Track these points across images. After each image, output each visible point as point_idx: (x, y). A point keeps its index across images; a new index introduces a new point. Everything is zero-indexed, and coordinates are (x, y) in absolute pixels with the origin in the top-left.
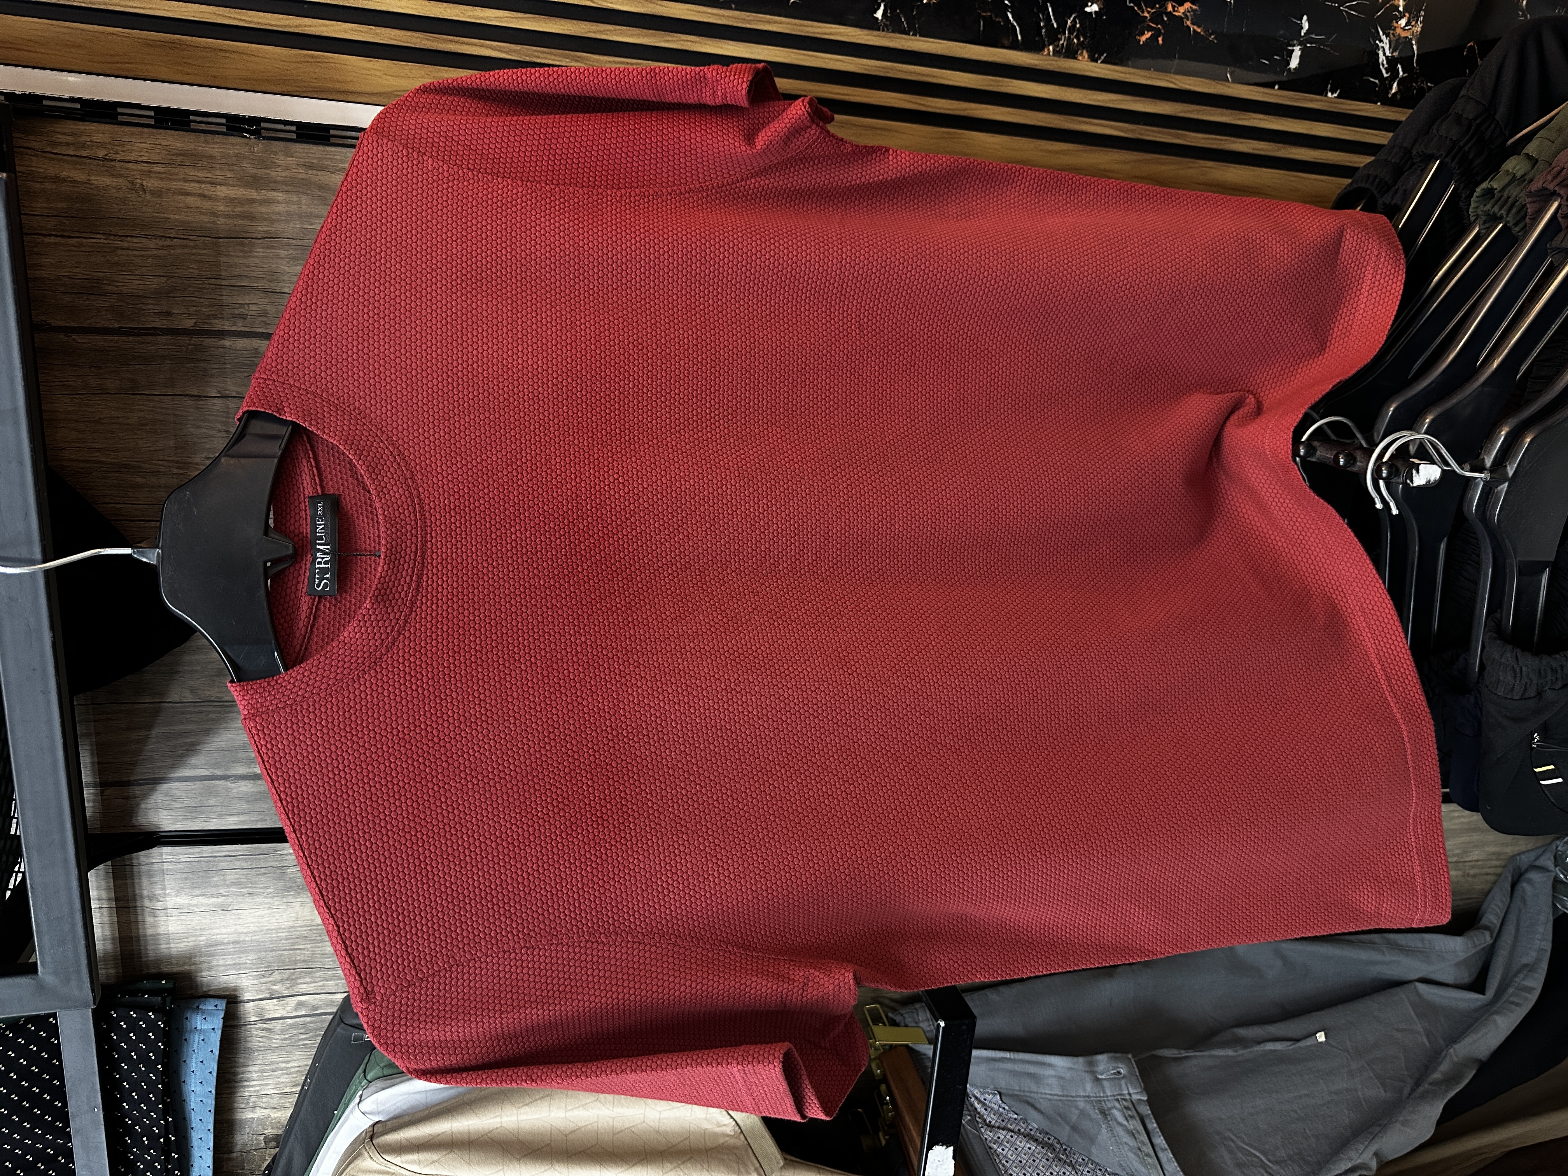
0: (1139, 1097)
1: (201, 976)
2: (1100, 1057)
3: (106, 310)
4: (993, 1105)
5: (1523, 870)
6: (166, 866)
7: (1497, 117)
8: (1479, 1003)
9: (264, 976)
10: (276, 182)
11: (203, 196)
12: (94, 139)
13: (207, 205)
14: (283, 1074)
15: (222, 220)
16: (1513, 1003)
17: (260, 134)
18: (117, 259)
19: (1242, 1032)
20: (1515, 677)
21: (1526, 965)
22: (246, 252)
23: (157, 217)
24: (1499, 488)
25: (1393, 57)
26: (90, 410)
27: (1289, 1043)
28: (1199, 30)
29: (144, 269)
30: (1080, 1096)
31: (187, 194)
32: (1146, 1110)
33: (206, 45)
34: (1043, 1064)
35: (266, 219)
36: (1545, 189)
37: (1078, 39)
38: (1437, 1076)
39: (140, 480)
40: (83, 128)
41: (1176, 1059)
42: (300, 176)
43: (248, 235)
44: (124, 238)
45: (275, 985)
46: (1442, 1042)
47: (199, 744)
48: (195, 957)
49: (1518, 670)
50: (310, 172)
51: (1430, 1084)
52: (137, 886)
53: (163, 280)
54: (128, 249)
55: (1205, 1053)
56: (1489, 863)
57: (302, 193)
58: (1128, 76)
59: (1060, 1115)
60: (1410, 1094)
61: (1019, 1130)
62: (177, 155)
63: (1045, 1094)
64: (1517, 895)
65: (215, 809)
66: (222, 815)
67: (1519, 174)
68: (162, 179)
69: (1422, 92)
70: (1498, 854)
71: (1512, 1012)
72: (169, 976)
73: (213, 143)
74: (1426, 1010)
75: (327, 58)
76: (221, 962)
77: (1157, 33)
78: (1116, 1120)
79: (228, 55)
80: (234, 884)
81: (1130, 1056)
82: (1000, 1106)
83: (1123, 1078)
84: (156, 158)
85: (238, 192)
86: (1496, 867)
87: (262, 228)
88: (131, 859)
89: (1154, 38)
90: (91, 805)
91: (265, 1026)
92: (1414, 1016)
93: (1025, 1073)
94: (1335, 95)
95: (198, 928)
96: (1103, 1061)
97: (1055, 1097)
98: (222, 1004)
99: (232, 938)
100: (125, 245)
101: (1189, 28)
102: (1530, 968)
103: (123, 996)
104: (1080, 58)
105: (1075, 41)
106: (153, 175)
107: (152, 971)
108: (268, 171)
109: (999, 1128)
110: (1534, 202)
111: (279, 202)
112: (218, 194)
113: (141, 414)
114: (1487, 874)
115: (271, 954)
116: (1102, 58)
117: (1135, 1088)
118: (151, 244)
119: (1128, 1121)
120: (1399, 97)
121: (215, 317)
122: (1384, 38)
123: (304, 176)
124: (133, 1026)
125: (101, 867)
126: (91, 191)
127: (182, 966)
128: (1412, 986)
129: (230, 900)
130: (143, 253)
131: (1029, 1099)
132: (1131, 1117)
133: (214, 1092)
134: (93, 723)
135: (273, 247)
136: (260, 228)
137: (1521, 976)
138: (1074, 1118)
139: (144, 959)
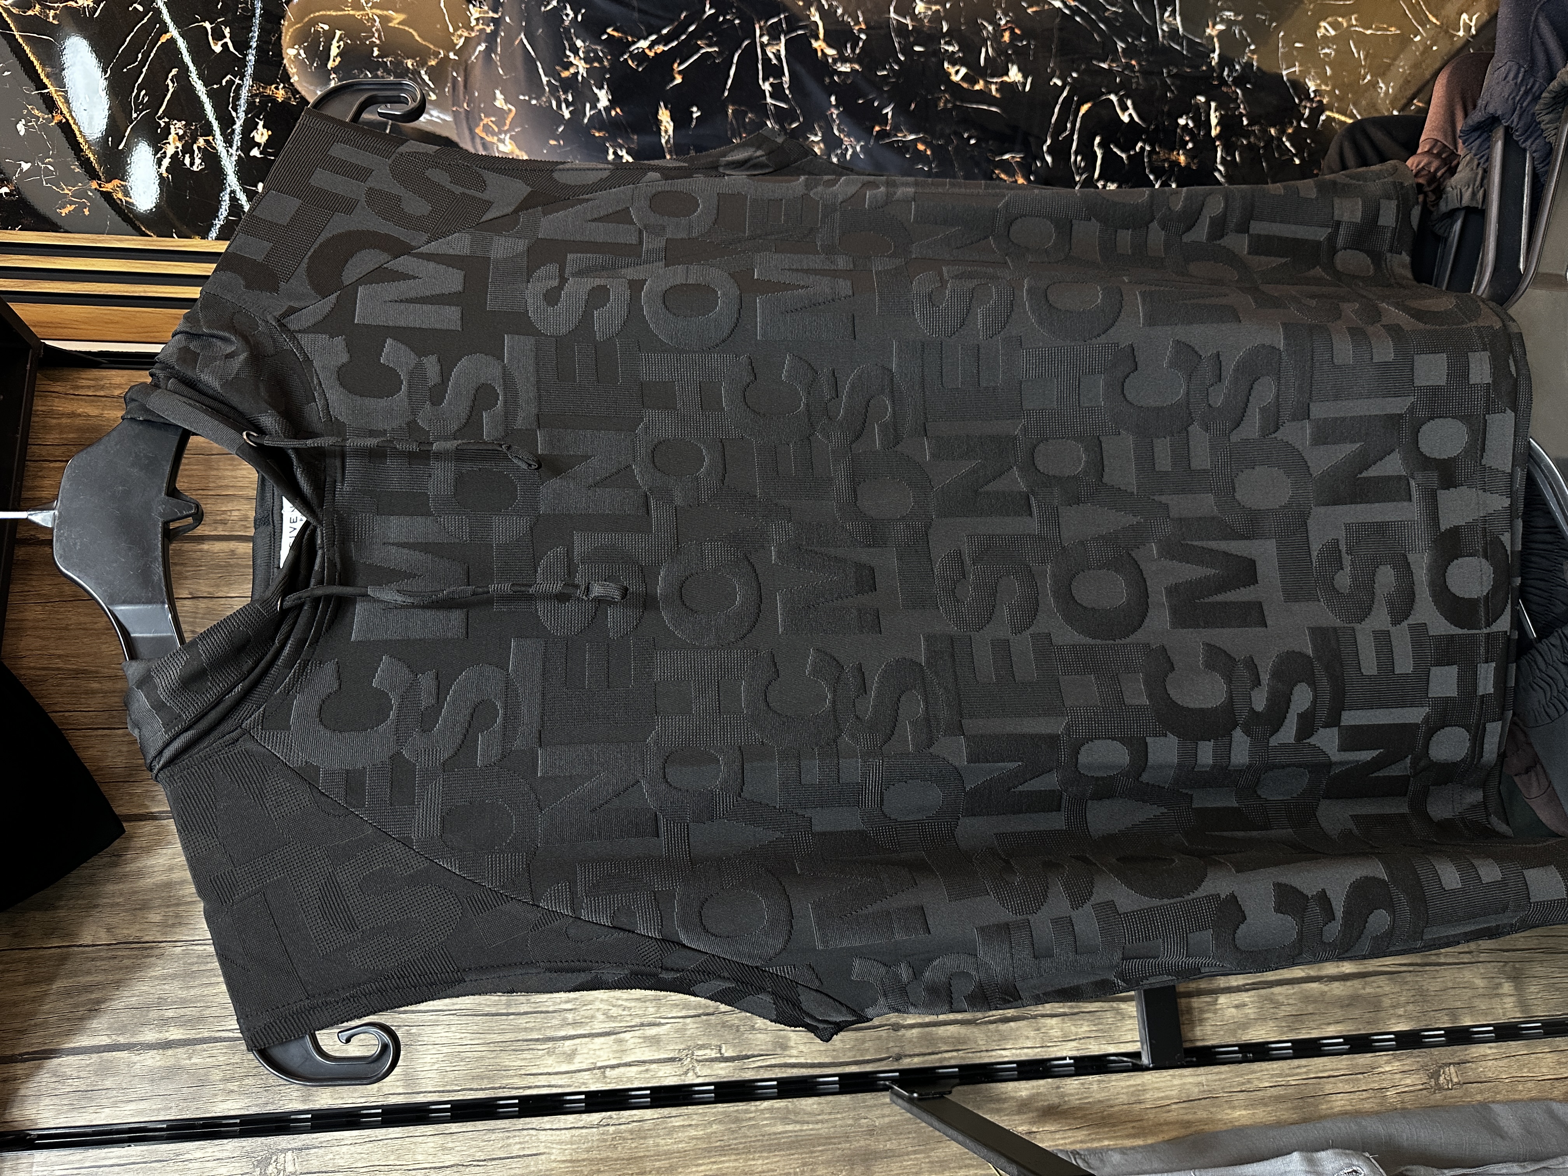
12: (113, 382)
26: (59, 617)
39: (95, 685)
47: (105, 1001)
65: (109, 1094)
126: (101, 423)
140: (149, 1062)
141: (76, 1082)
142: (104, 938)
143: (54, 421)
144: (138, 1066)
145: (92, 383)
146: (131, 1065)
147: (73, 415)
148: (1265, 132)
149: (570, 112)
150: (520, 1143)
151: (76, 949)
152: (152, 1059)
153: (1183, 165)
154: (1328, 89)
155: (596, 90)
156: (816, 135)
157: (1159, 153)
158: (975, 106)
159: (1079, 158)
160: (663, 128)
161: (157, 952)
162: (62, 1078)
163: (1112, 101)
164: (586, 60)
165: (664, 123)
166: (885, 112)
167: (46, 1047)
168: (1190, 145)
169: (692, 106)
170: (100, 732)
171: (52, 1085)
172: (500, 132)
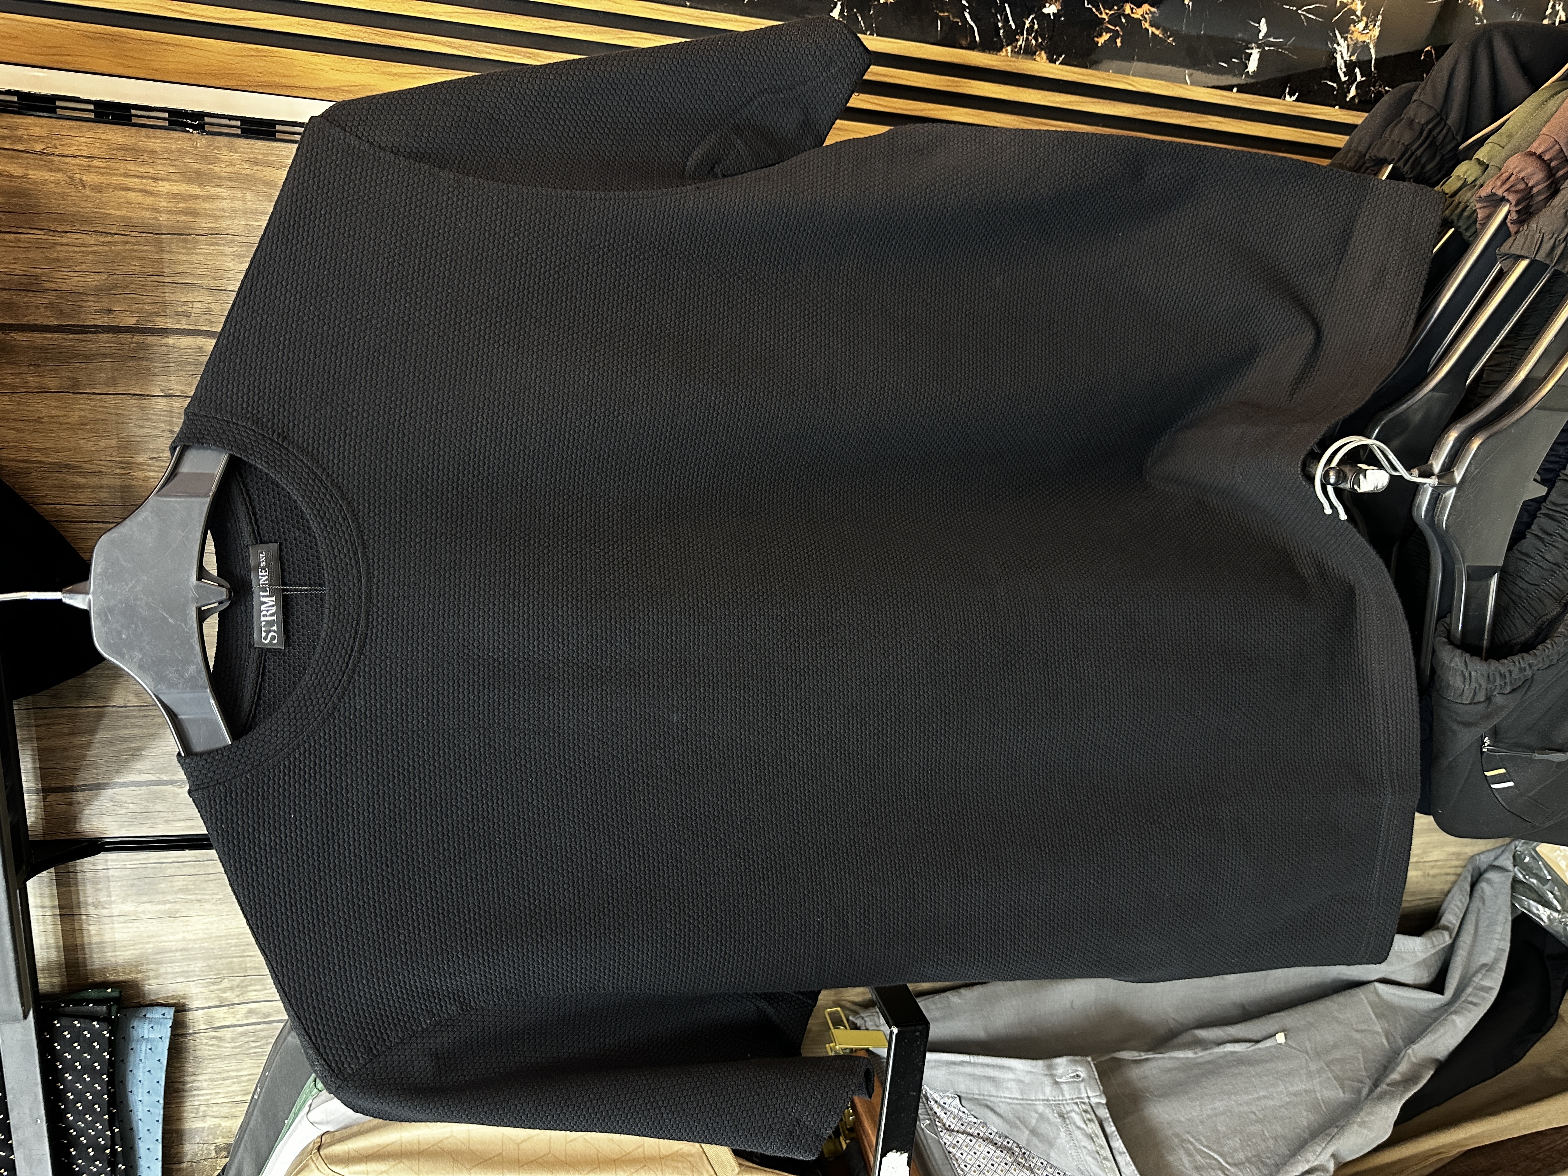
0: (1097, 1100)
1: (149, 985)
2: (1059, 1060)
3: (45, 307)
4: (952, 1109)
5: (1482, 870)
6: (111, 872)
7: (1449, 122)
8: (1438, 1004)
9: (213, 984)
10: (219, 178)
11: (145, 192)
12: (32, 132)
13: (149, 200)
14: (234, 1083)
15: (164, 217)
16: (1471, 1003)
17: (204, 128)
18: (56, 255)
19: (1202, 1033)
20: (1464, 682)
21: (1484, 965)
22: (190, 249)
23: (97, 212)
24: (1447, 493)
25: (1351, 60)
26: (28, 409)
27: (1249, 1044)
28: (1157, 32)
29: (84, 266)
30: (1039, 1100)
31: (128, 189)
32: (1104, 1113)
33: (148, 38)
34: (1002, 1067)
35: (209, 216)
36: (1495, 194)
37: (1037, 40)
38: (1395, 1076)
39: (82, 481)
40: (19, 121)
41: (1137, 1062)
42: (244, 172)
43: (191, 232)
44: (63, 234)
45: (225, 993)
46: (1401, 1042)
47: (143, 749)
48: (142, 964)
49: (1467, 675)
50: (255, 168)
51: (1388, 1085)
52: (81, 893)
53: (104, 276)
54: (67, 245)
55: (1166, 1055)
56: (1449, 863)
57: (246, 189)
58: (1086, 78)
59: (1019, 1119)
60: (1368, 1095)
61: (979, 1134)
62: (117, 149)
63: (1005, 1097)
64: (1477, 894)
65: (161, 814)
66: (168, 821)
67: (1470, 180)
68: (102, 174)
69: (1380, 95)
70: (1458, 854)
71: (1470, 1012)
72: (114, 985)
73: (155, 138)
74: (1385, 1010)
75: (272, 52)
76: (169, 970)
77: (1116, 34)
78: (1075, 1124)
79: (171, 48)
80: (181, 890)
81: (1089, 1059)
82: (959, 1110)
83: (1082, 1081)
84: (96, 152)
85: (180, 188)
86: (1456, 867)
87: (205, 224)
88: (75, 866)
89: (1112, 40)
90: (33, 811)
91: (215, 1034)
92: (1374, 1017)
93: (985, 1077)
94: (1294, 98)
95: (145, 935)
96: (1062, 1064)
97: (1015, 1101)
98: (170, 1013)
99: (180, 945)
100: (64, 240)
101: (1147, 30)
102: (1489, 968)
103: (67, 1005)
104: (1038, 59)
105: (1034, 42)
106: (92, 170)
107: (99, 979)
108: (211, 167)
109: (958, 1132)
110: (1484, 207)
111: (223, 198)
112: (160, 189)
113: (82, 413)
114: (1447, 874)
115: (220, 962)
116: (1061, 59)
117: (1094, 1091)
118: (91, 240)
119: (1086, 1124)
120: (1357, 101)
121: (158, 314)
122: (1341, 41)
123: (248, 172)
124: (77, 1036)
125: (44, 874)
126: (28, 186)
127: (129, 974)
128: (1371, 986)
129: (178, 906)
130: (83, 249)
131: (988, 1103)
132: (1089, 1120)
133: (162, 1101)
134: (34, 729)
135: (217, 244)
136: (204, 225)
137: (1480, 976)
138: (1033, 1122)
139: (89, 967)
142: (133, 701)
151: (110, 709)
162: (121, 804)
167: (100, 781)
170: (95, 525)
171: (111, 808)
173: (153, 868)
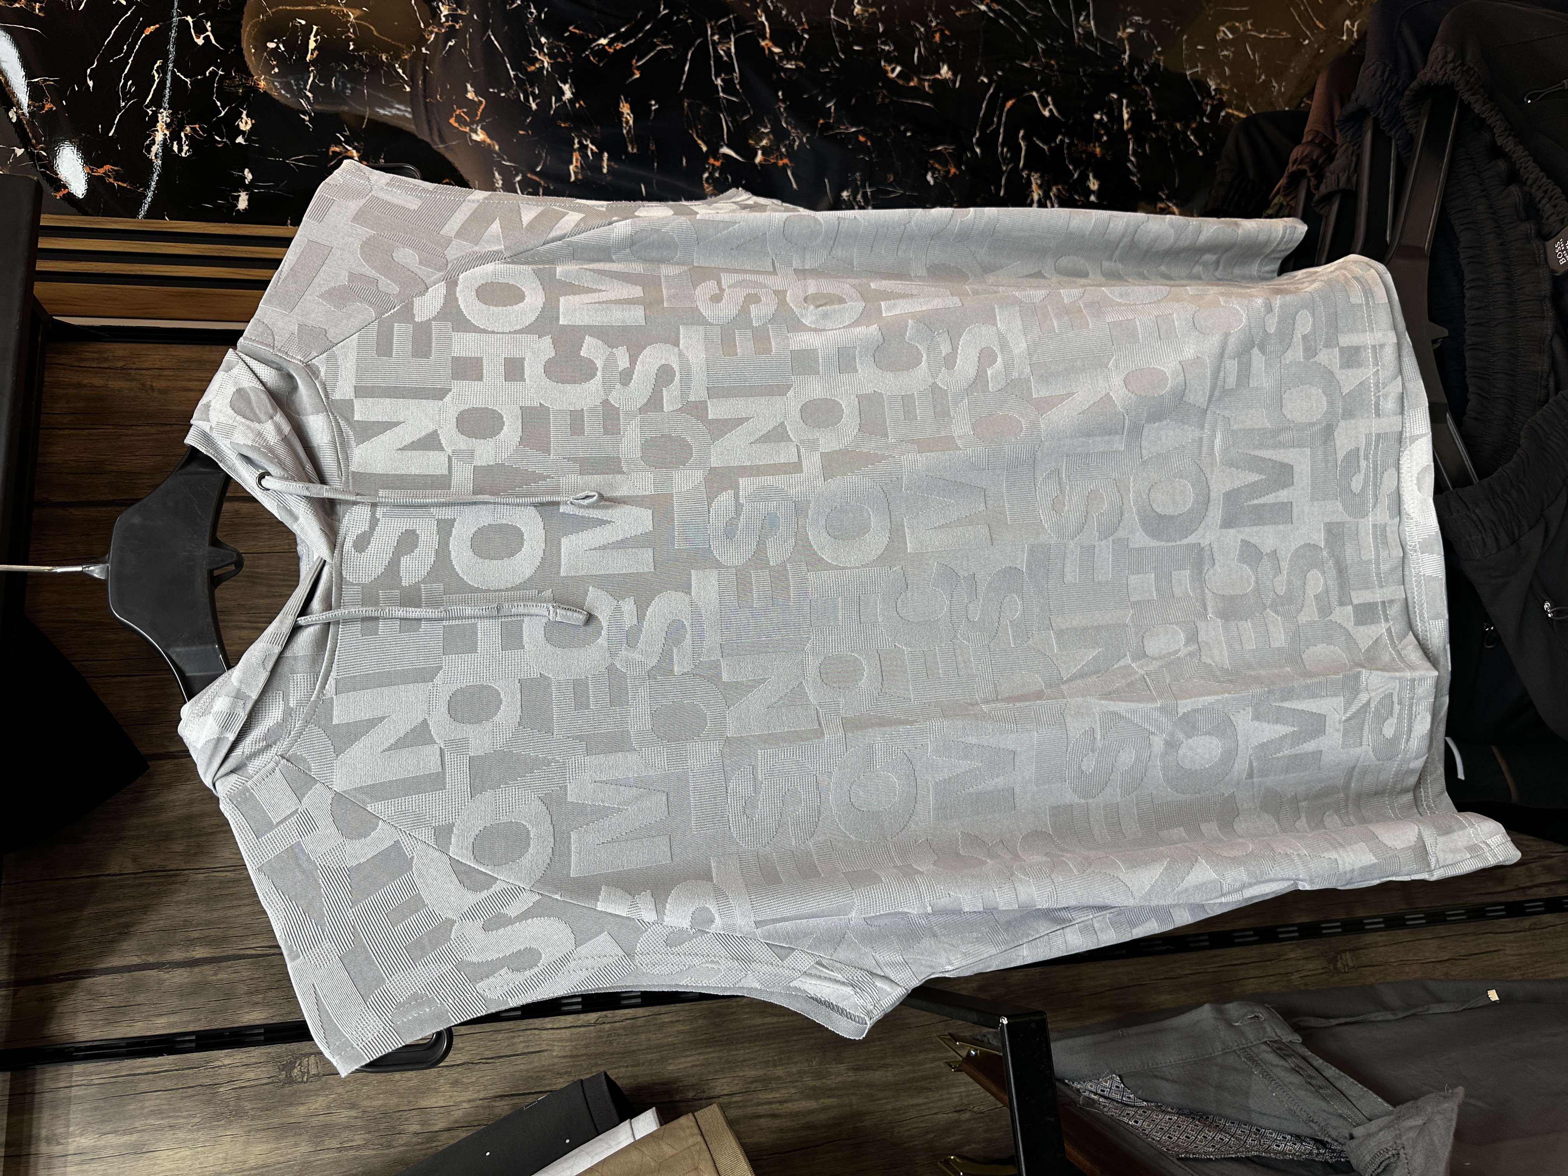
140: (178, 980)
141: (110, 999)
142: (130, 867)
143: (61, 391)
144: (167, 983)
145: (96, 355)
146: (160, 982)
147: (79, 385)
148: (1172, 127)
149: (537, 105)
150: (525, 1042)
151: (105, 878)
152: (180, 976)
153: (1099, 156)
154: (1227, 88)
155: (561, 85)
156: (766, 127)
157: (1077, 145)
158: (910, 101)
159: (1005, 150)
160: (624, 120)
161: (181, 879)
162: (98, 996)
163: (1034, 97)
164: (550, 55)
165: (625, 115)
166: (828, 106)
167: (80, 968)
168: (1105, 138)
169: (651, 100)
170: (118, 679)
171: (87, 1003)
172: (472, 122)
173: (124, 1082)
